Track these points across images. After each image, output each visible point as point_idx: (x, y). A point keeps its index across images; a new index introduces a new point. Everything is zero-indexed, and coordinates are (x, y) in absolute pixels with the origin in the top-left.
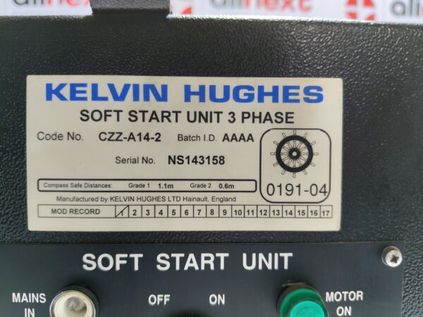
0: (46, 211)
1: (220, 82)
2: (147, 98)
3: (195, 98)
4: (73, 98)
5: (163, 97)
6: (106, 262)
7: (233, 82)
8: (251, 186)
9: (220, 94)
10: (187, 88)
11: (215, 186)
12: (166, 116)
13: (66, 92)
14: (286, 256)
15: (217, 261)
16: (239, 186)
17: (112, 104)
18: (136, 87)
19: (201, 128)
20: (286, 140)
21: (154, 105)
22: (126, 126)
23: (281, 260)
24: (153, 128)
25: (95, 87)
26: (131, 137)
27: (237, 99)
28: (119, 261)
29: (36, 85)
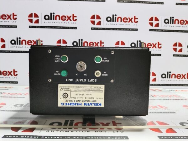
0: (102, 88)
1: (76, 106)
2: (87, 104)
3: (80, 104)
4: (97, 104)
5: (85, 104)
6: (93, 80)
7: (74, 106)
8: (72, 91)
9: (76, 104)
10: (81, 105)
11: (77, 91)
12: (84, 101)
13: (98, 105)
14: (67, 81)
15: (77, 80)
16: (74, 91)
17: (92, 103)
18: (88, 105)
19: (79, 99)
20: (67, 98)
21: (86, 103)
22: (90, 100)
23: (67, 80)
24: (86, 99)
25: (94, 105)
26: (89, 98)
27: (74, 104)
28: (91, 81)
29: (103, 106)
